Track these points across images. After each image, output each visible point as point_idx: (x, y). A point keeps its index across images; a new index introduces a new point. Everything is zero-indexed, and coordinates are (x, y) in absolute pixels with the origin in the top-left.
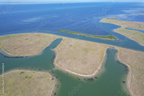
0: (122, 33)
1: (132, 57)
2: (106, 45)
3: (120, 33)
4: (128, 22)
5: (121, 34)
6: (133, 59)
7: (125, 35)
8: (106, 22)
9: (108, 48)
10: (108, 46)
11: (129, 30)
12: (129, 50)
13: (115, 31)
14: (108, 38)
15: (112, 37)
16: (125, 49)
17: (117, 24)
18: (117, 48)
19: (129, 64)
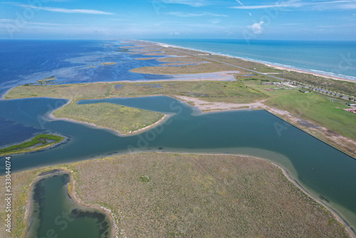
0: (72, 118)
1: (109, 178)
2: (28, 171)
3: (67, 119)
4: (82, 85)
5: (71, 120)
6: (111, 183)
7: (81, 122)
8: (22, 97)
9: (39, 178)
10: (35, 173)
11: (87, 105)
12: (97, 160)
13: (53, 116)
14: (33, 144)
15: (45, 138)
16: (88, 161)
17: (56, 97)
18: (66, 168)
19: (105, 205)
